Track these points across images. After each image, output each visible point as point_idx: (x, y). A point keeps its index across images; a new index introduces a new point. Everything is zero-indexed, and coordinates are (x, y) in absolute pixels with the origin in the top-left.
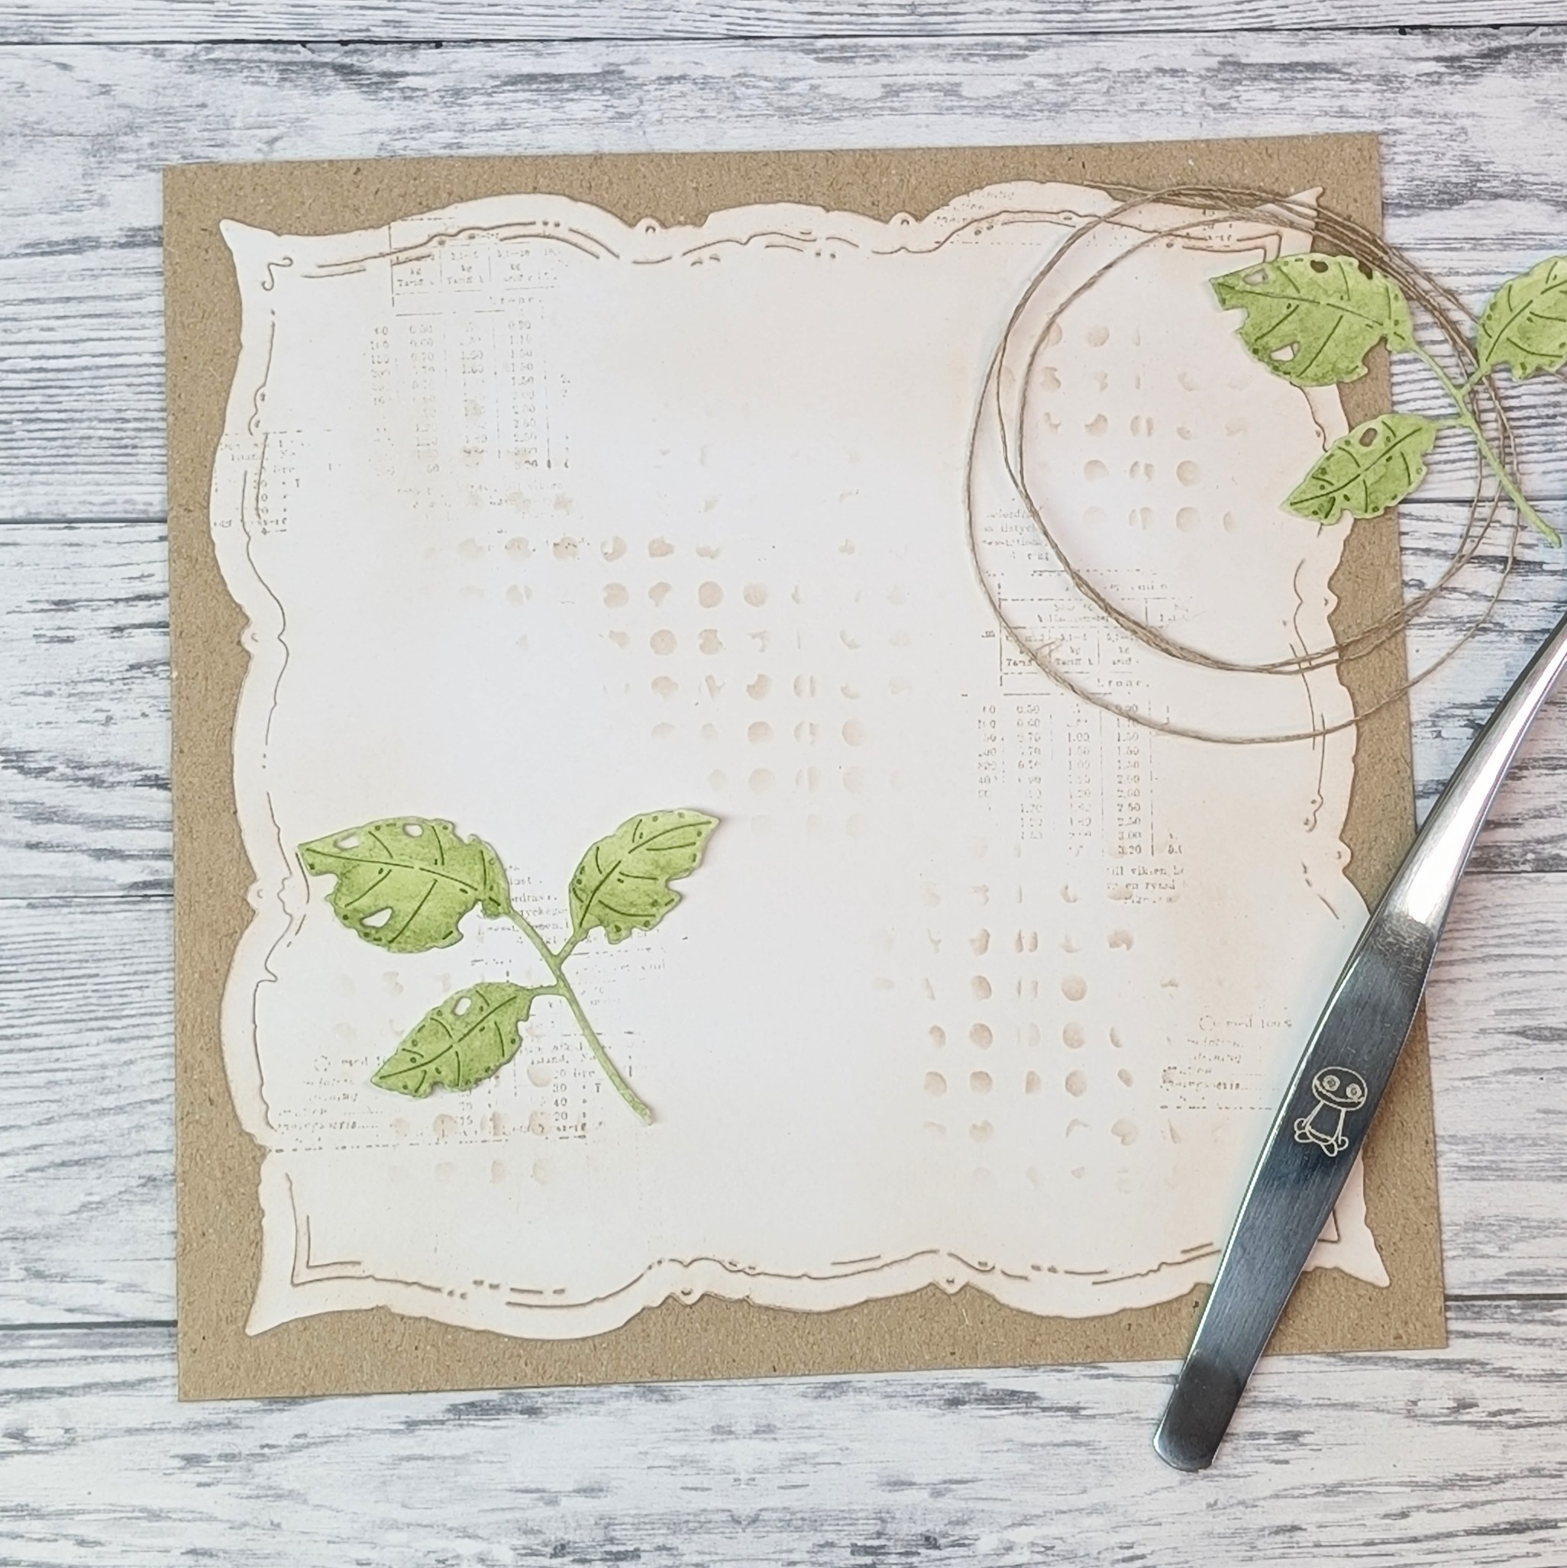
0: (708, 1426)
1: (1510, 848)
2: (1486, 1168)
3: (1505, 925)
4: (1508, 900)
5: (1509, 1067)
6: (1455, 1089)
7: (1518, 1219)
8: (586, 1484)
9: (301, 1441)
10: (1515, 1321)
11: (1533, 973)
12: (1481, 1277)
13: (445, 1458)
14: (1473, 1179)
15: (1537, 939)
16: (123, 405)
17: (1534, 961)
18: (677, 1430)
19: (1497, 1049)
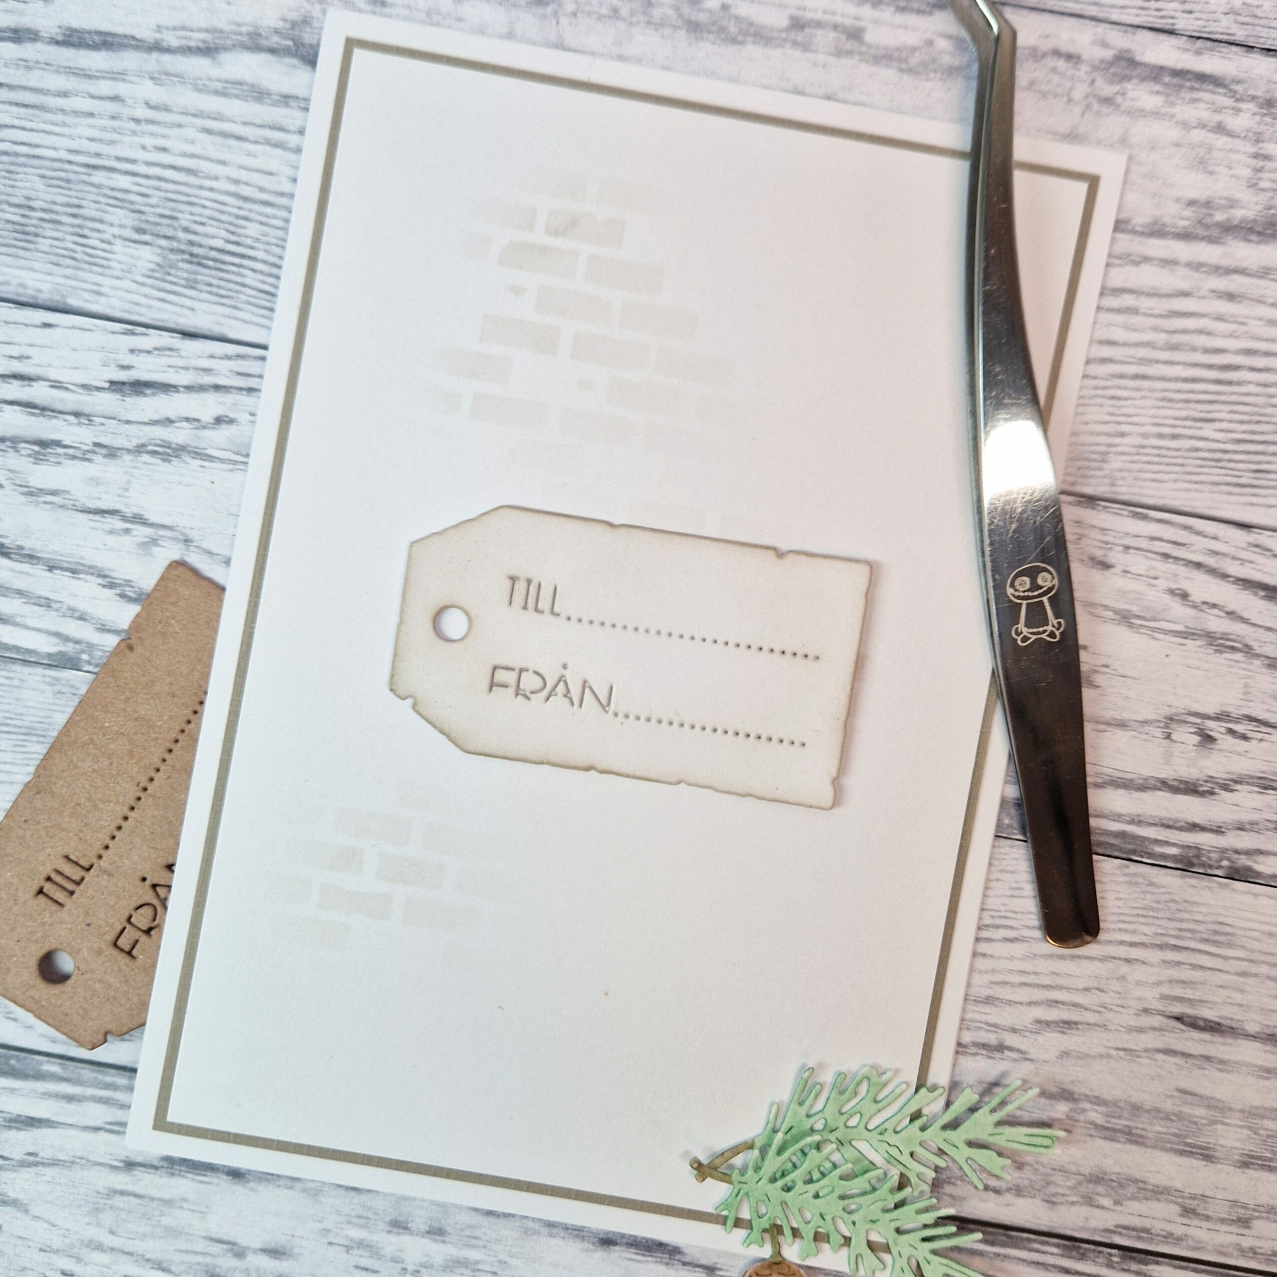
0: (387, 1219)
1: (1209, 851)
2: (1120, 1131)
3: (1187, 920)
4: (1195, 898)
5: (1160, 1045)
6: (1108, 1056)
7: (1137, 1181)
8: (272, 1245)
9: (31, 1159)
10: (1114, 1268)
11: (1201, 967)
12: (1093, 1224)
13: (153, 1199)
14: (1105, 1138)
15: (1213, 938)
16: (32, 194)
17: (1204, 957)
18: (360, 1217)
19: (1154, 1029)
